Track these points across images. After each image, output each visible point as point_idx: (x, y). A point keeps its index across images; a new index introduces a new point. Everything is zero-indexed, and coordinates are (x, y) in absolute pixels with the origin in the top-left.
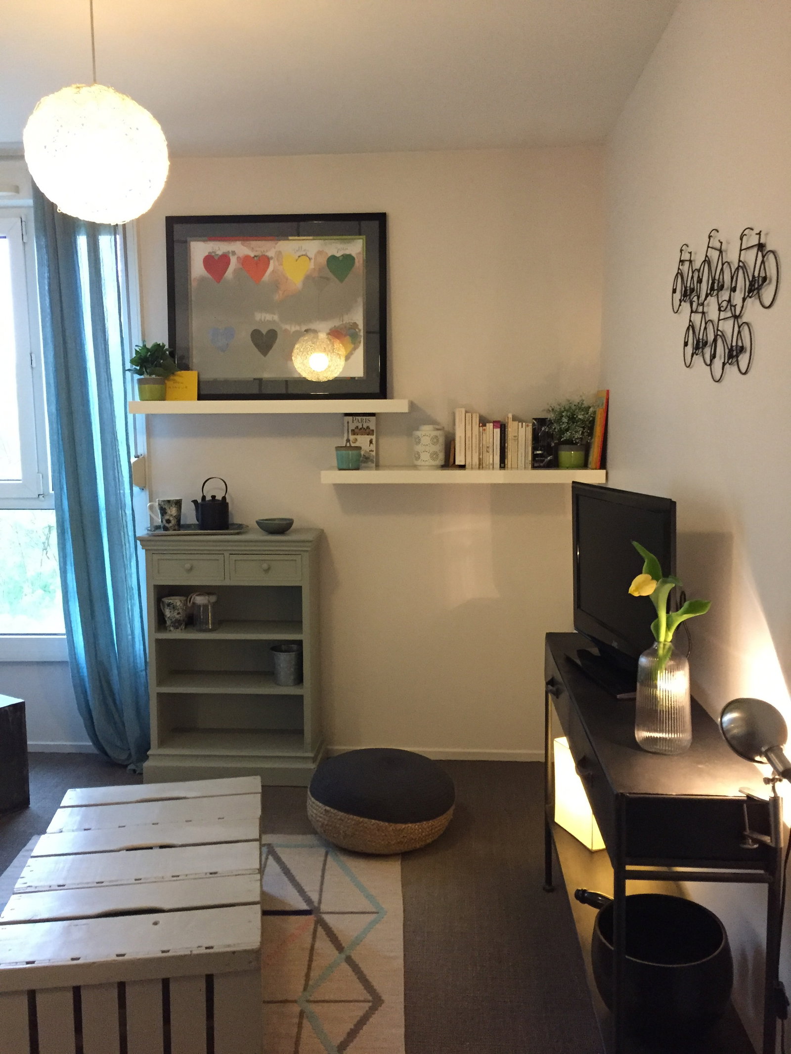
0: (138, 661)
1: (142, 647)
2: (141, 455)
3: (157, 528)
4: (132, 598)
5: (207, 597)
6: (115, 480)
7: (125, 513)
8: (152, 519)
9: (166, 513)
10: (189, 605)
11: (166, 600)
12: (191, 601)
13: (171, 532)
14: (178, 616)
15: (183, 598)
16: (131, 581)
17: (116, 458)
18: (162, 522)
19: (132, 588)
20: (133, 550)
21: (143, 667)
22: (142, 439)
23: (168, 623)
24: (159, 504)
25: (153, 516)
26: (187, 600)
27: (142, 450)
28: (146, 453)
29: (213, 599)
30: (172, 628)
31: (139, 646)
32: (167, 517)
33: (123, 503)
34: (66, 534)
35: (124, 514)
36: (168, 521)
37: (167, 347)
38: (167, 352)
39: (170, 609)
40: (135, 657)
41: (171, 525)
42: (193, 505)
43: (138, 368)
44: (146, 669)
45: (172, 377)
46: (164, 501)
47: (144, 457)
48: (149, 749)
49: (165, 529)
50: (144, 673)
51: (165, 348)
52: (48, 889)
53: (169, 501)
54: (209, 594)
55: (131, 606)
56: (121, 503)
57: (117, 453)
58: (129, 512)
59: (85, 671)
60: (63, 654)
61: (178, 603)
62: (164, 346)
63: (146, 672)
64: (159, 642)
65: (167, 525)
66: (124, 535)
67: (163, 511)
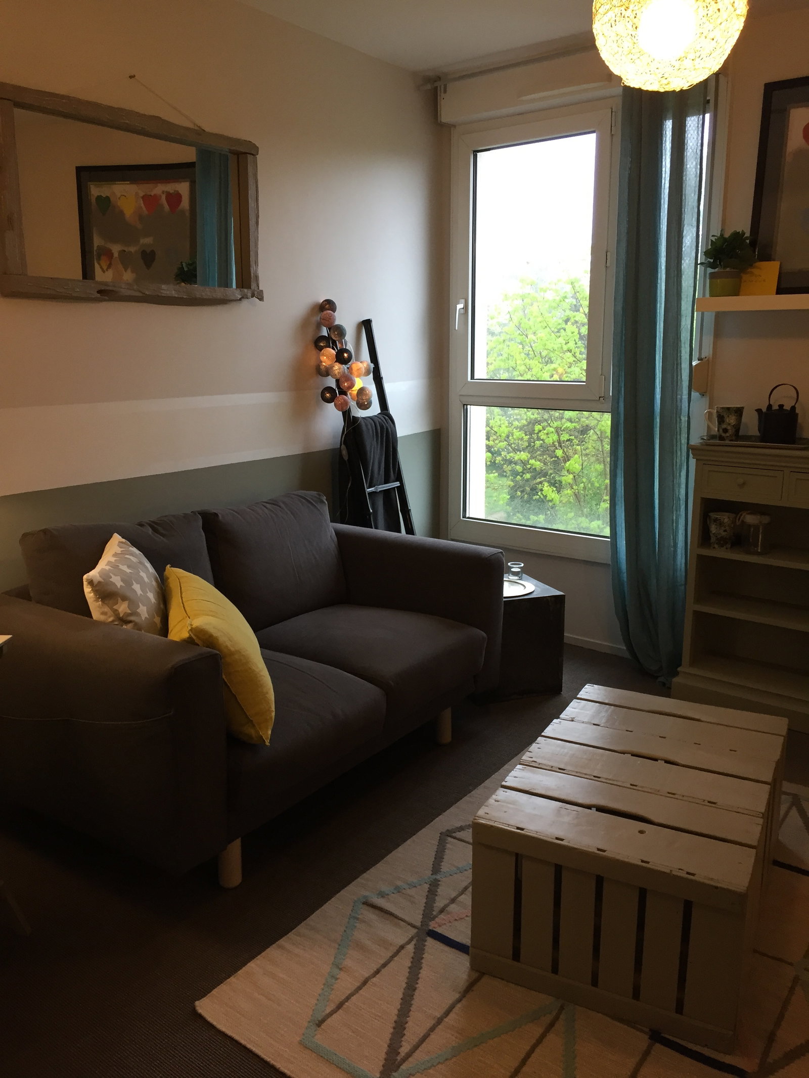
0: (678, 574)
1: (683, 561)
2: (706, 358)
3: (713, 437)
4: (678, 509)
5: (759, 517)
6: (672, 384)
7: (681, 420)
8: (709, 427)
9: (723, 422)
10: (738, 523)
11: (713, 515)
12: (741, 520)
13: (727, 442)
14: (724, 534)
15: (734, 515)
16: (679, 492)
17: (677, 360)
18: (718, 430)
19: (680, 498)
20: (684, 458)
21: (683, 582)
22: (708, 340)
23: (713, 539)
24: (717, 412)
25: (711, 425)
26: (736, 517)
27: (707, 352)
28: (711, 356)
29: (766, 520)
30: (716, 546)
31: (680, 560)
32: (724, 426)
33: (679, 408)
34: (620, 438)
35: (678, 420)
36: (725, 431)
37: (748, 234)
38: (748, 241)
39: (716, 525)
40: (675, 570)
41: (728, 435)
42: (756, 415)
43: (712, 261)
44: (686, 584)
45: (749, 270)
46: (723, 408)
47: (708, 360)
48: (680, 665)
49: (721, 438)
50: (683, 588)
51: (745, 236)
52: (550, 768)
53: (728, 409)
54: (763, 514)
55: (676, 517)
56: (677, 409)
57: (679, 355)
58: (684, 419)
59: (625, 576)
60: (605, 556)
61: (726, 520)
62: (744, 233)
63: (685, 587)
64: (700, 558)
65: (723, 435)
66: (677, 442)
67: (721, 419)
